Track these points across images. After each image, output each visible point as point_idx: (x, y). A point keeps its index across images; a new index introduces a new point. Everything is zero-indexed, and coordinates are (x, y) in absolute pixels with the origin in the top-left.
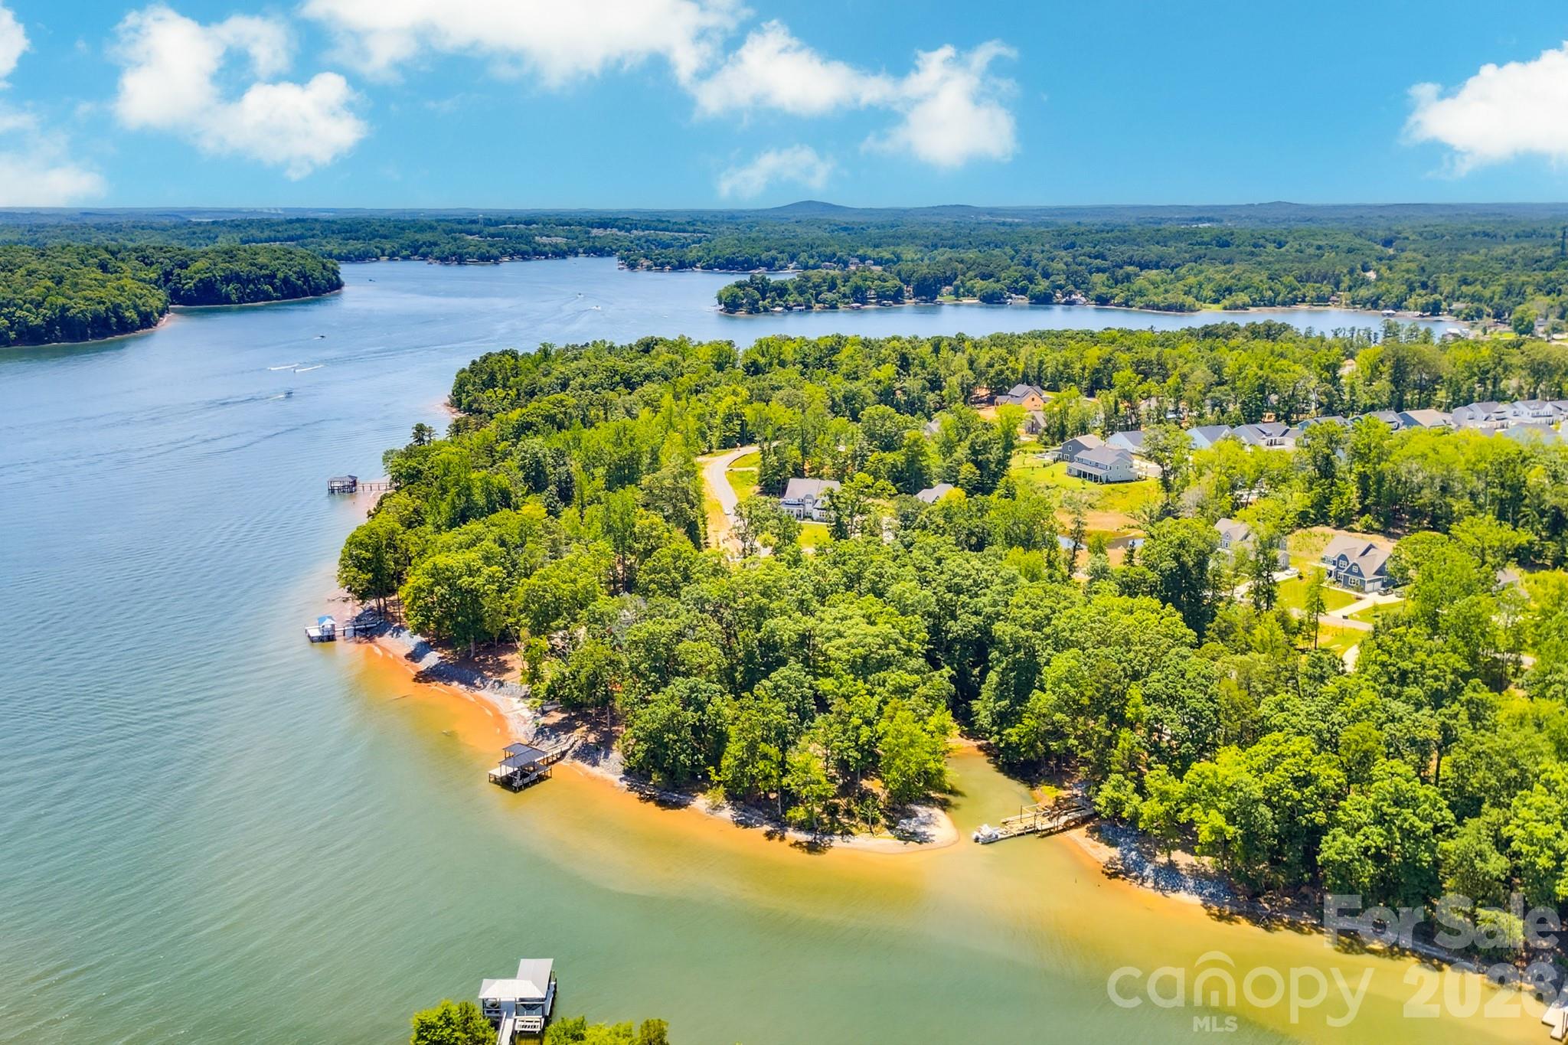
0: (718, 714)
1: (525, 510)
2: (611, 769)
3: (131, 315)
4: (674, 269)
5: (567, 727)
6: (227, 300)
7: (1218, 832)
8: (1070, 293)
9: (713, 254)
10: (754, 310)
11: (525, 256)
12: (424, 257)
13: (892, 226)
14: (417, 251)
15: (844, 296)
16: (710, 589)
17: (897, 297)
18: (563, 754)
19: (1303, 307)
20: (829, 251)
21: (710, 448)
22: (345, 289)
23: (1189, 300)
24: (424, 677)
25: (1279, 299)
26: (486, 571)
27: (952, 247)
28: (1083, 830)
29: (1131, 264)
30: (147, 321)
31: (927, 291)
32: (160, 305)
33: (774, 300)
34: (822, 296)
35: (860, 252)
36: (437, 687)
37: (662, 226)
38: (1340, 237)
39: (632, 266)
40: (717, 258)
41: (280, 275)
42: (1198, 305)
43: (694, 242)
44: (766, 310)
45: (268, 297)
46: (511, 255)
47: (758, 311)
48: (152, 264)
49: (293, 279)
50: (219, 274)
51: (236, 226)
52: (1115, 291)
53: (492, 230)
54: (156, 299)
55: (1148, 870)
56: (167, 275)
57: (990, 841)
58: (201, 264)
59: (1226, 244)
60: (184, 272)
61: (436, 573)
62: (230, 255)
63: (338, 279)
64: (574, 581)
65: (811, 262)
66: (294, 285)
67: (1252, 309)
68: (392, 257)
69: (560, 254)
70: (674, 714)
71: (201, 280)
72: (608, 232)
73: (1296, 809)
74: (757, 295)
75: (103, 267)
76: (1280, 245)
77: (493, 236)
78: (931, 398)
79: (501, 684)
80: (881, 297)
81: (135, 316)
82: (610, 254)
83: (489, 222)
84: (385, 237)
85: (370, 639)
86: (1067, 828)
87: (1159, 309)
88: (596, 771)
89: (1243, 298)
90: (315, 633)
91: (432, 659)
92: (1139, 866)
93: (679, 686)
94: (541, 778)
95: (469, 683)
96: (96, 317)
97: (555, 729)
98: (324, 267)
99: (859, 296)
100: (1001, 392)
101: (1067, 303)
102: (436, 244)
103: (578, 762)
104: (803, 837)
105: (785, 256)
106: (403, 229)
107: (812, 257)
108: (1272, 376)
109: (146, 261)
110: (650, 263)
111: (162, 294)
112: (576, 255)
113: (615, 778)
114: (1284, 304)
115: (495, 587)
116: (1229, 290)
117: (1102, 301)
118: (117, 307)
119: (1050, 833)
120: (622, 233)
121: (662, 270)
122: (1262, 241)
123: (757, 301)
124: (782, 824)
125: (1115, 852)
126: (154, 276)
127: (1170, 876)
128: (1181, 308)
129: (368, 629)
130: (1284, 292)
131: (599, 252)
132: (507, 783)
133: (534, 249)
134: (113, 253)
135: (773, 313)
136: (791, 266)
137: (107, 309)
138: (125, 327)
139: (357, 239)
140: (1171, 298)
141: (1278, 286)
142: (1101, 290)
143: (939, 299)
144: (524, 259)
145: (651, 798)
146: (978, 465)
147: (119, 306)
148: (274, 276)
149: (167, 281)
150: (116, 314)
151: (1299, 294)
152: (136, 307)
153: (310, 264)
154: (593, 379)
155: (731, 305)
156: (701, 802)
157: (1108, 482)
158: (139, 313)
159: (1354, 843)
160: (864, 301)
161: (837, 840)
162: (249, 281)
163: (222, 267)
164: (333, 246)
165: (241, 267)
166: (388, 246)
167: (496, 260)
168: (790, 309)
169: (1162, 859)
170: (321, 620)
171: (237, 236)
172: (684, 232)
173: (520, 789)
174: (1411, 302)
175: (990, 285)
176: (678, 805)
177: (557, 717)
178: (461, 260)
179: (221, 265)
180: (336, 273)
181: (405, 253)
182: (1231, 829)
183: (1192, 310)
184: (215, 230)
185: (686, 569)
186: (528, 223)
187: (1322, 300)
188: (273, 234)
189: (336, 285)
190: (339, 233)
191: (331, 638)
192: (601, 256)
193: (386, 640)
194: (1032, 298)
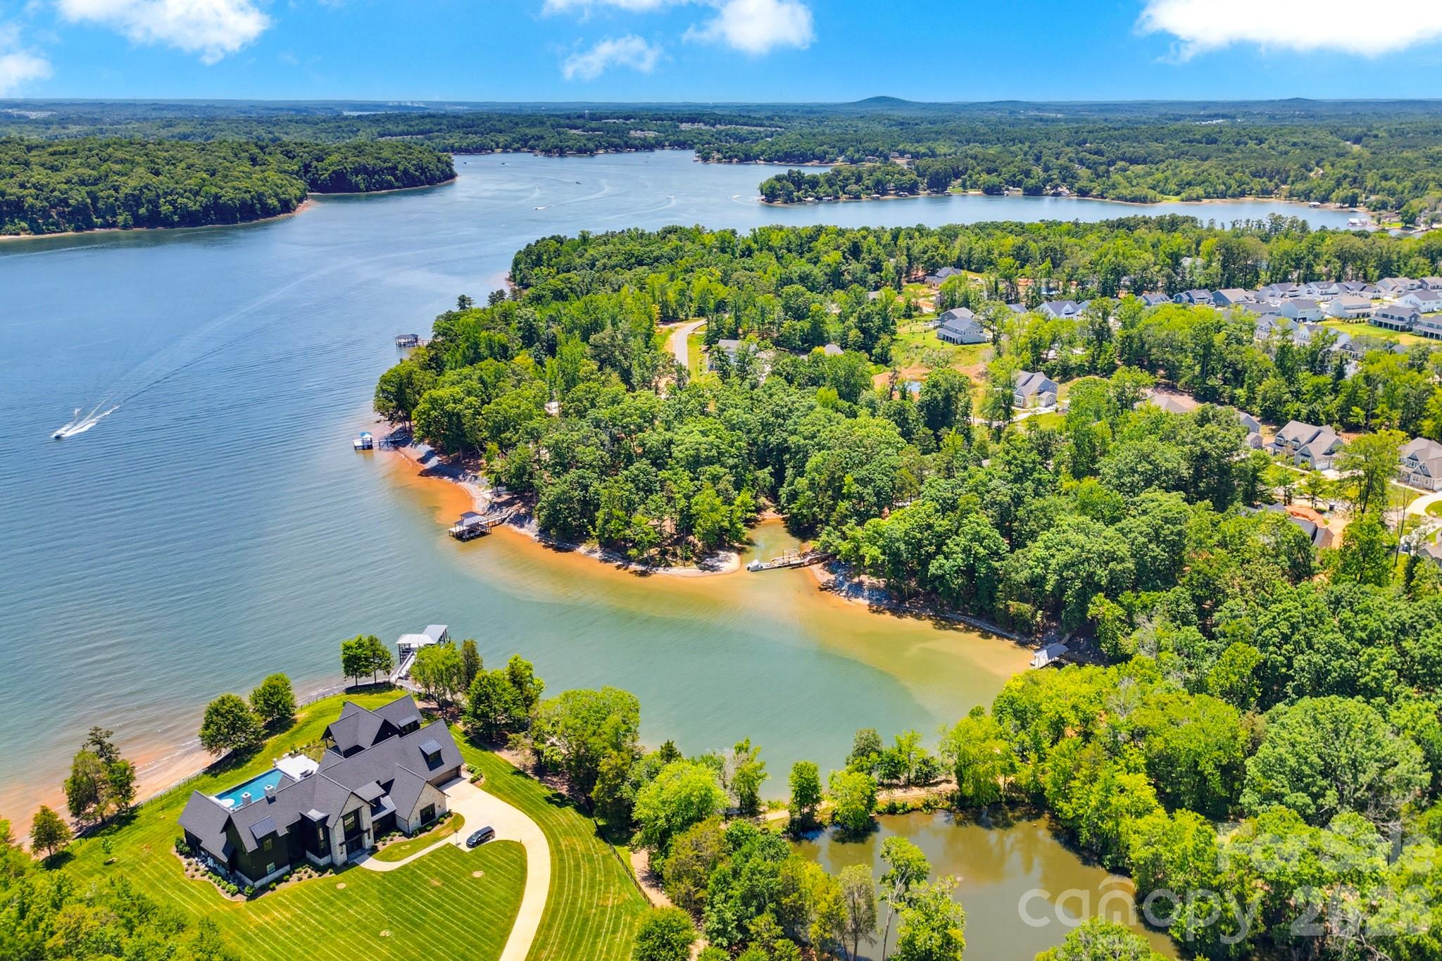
0: (596, 493)
1: (518, 359)
2: (531, 530)
3: (273, 202)
4: (741, 161)
5: (509, 503)
6: (356, 188)
7: (874, 559)
8: (1056, 187)
9: (774, 148)
10: (789, 200)
11: (617, 149)
12: (532, 149)
13: (943, 122)
14: (525, 144)
15: (867, 188)
16: (604, 413)
17: (912, 189)
18: (503, 520)
19: (1249, 199)
20: (872, 146)
21: (687, 316)
22: (457, 179)
23: (1151, 193)
24: (426, 473)
25: (1230, 192)
26: (467, 399)
27: (982, 143)
28: (821, 565)
29: (1122, 160)
30: (287, 207)
31: (939, 185)
32: (298, 193)
33: (806, 191)
34: (849, 188)
35: (900, 147)
36: (434, 478)
37: (742, 120)
38: (1315, 135)
39: (706, 159)
40: (777, 151)
41: (401, 167)
42: (1159, 197)
43: (767, 136)
44: (800, 200)
45: (390, 186)
46: (606, 148)
47: (792, 201)
48: (293, 158)
49: (412, 170)
50: (349, 166)
51: (375, 120)
52: (1093, 184)
53: (594, 124)
54: (296, 187)
55: (845, 587)
56: (307, 167)
57: (757, 570)
58: (335, 158)
59: (1214, 141)
60: (320, 165)
61: (434, 402)
62: (359, 150)
63: (451, 170)
64: (518, 407)
65: (856, 156)
66: (413, 176)
67: (1206, 201)
68: (505, 149)
69: (648, 146)
70: (564, 492)
71: (334, 172)
72: (696, 125)
73: (919, 544)
74: (792, 187)
75: (254, 161)
76: (1261, 142)
77: (594, 130)
78: (872, 278)
79: (476, 478)
80: (899, 188)
81: (276, 203)
82: (691, 147)
83: (593, 117)
84: (500, 132)
85: (396, 448)
86: (811, 563)
87: (1126, 200)
88: (522, 531)
89: (1199, 191)
90: (358, 443)
91: (434, 462)
92: (842, 584)
93: (573, 474)
94: (483, 534)
95: (455, 477)
96: (244, 202)
97: (500, 505)
98: (439, 160)
99: (880, 189)
100: (933, 274)
101: (1054, 195)
102: (542, 138)
103: (511, 525)
104: (640, 568)
105: (836, 150)
106: (517, 124)
107: (858, 151)
108: (1123, 261)
109: (289, 155)
110: (720, 156)
111: (301, 184)
112: (663, 147)
113: (532, 535)
114: (1233, 196)
115: (471, 411)
116: (1189, 184)
117: (1083, 193)
118: (260, 196)
119: (799, 565)
120: (708, 127)
121: (730, 162)
122: (1245, 139)
123: (792, 192)
124: (628, 560)
125: (832, 577)
126: (296, 168)
127: (857, 589)
128: (1143, 200)
129: (398, 441)
130: (1234, 186)
131: (682, 145)
132: (459, 537)
133: (626, 143)
134: (262, 148)
135: (805, 203)
136: (840, 159)
137: (252, 197)
138: (269, 212)
139: (476, 133)
140: (1137, 191)
141: (1232, 181)
142: (1083, 183)
143: (949, 190)
144: (617, 151)
145: (552, 546)
146: (863, 331)
147: (262, 194)
148: (395, 168)
149: (306, 172)
150: (260, 200)
151: (1247, 188)
152: (276, 195)
153: (427, 157)
154: (614, 261)
155: (771, 195)
156: (582, 549)
157: (962, 343)
158: (280, 200)
159: (948, 564)
160: (884, 192)
161: (661, 570)
162: (375, 172)
163: (352, 161)
164: (455, 139)
165: (369, 161)
166: (502, 139)
167: (591, 153)
168: (820, 199)
169: (856, 580)
170: (363, 434)
171: (375, 130)
172: (761, 126)
173: (468, 539)
174: (1333, 196)
175: (994, 179)
176: (567, 550)
177: (505, 497)
178: (562, 153)
179: (350, 159)
180: (449, 165)
181: (516, 146)
182: (882, 557)
183: (1153, 201)
184: (359, 125)
185: (593, 399)
186: (627, 118)
187: (1266, 193)
188: (405, 128)
189: (449, 176)
190: (463, 126)
191: (370, 447)
192: (684, 148)
193: (408, 450)
194: (1025, 190)
